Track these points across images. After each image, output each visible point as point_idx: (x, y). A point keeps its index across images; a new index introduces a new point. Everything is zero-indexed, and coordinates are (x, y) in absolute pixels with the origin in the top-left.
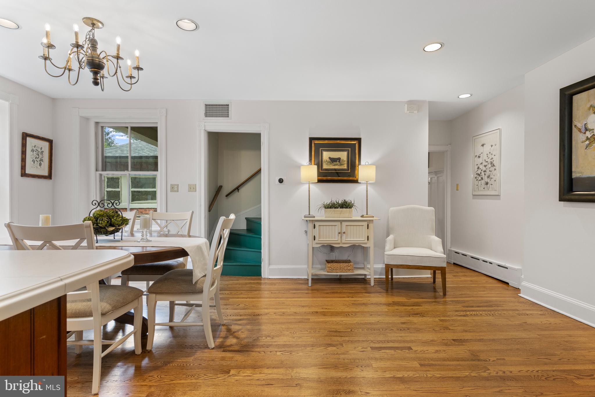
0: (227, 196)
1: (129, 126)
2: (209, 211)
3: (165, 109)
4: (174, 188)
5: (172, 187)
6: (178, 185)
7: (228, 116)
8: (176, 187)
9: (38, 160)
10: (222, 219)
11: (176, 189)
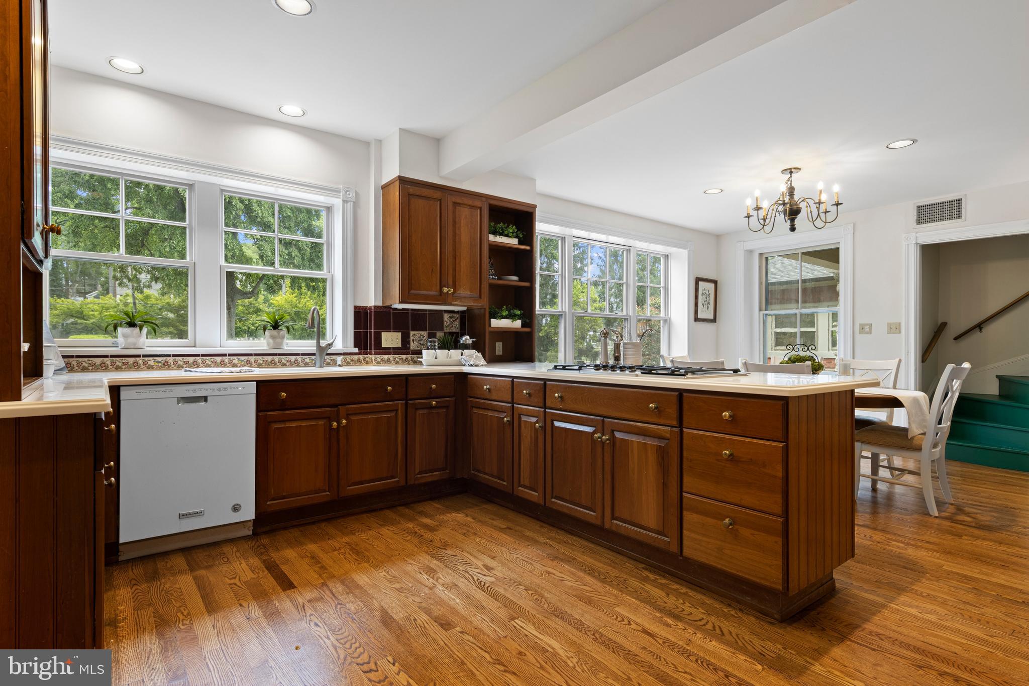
0: (956, 339)
1: (800, 252)
2: (923, 361)
3: (852, 224)
4: (866, 329)
5: (862, 327)
6: (871, 324)
7: (960, 217)
8: (868, 327)
9: (706, 303)
10: (950, 367)
11: (868, 330)
